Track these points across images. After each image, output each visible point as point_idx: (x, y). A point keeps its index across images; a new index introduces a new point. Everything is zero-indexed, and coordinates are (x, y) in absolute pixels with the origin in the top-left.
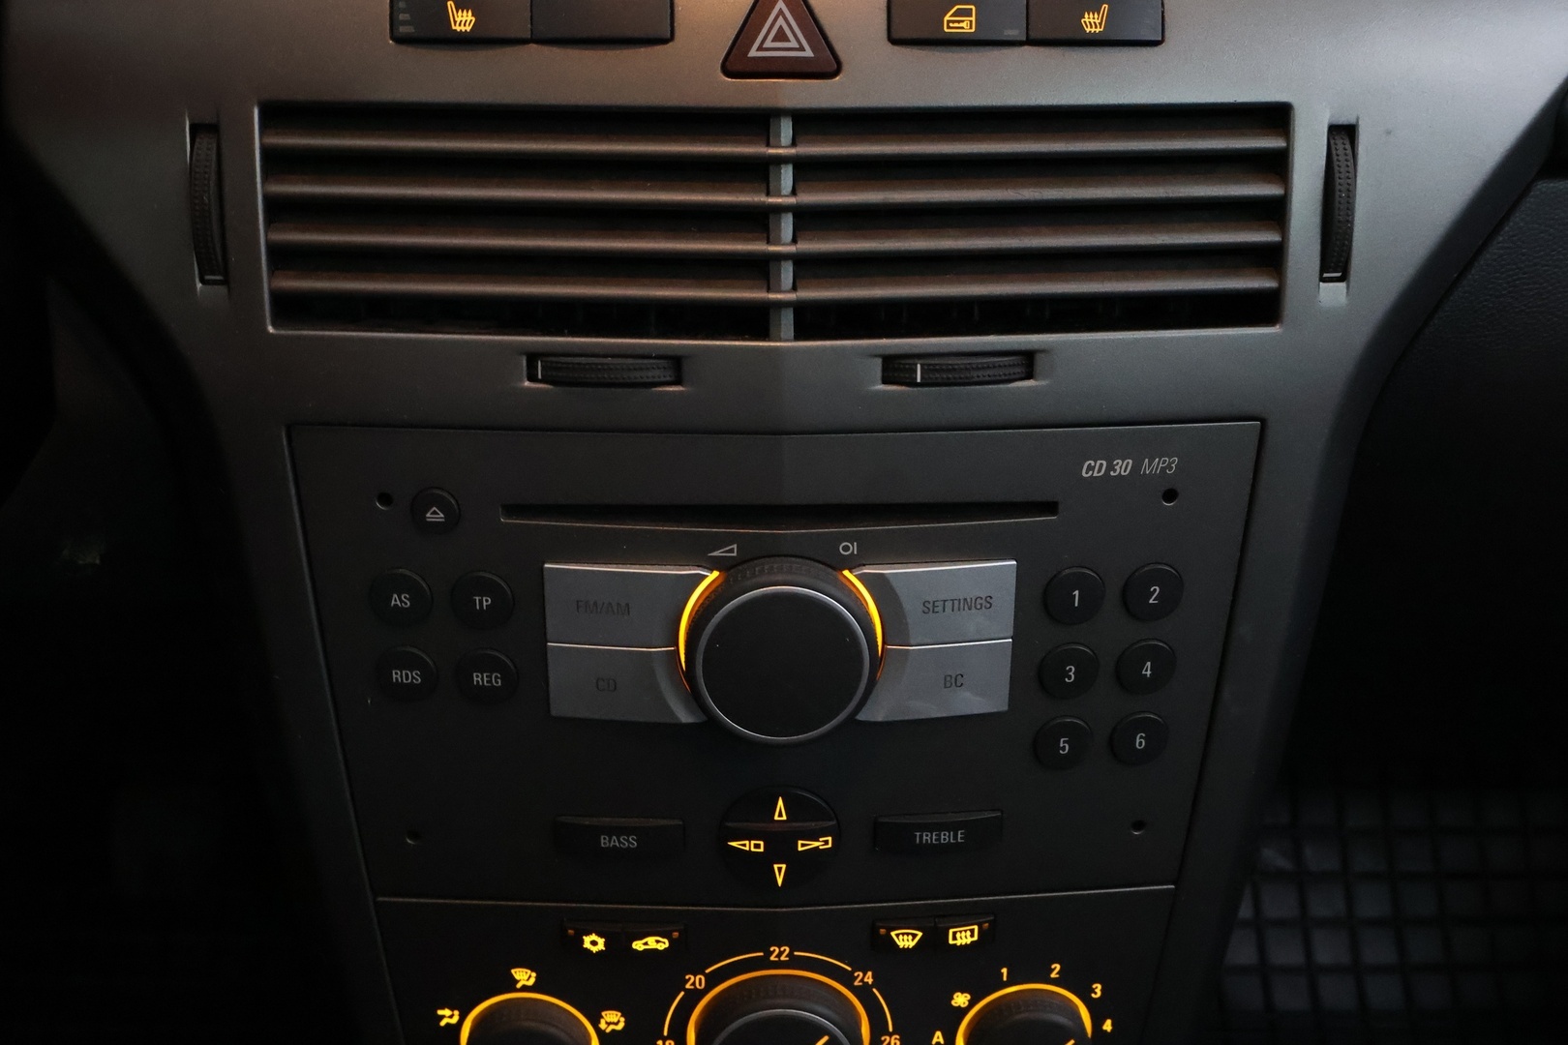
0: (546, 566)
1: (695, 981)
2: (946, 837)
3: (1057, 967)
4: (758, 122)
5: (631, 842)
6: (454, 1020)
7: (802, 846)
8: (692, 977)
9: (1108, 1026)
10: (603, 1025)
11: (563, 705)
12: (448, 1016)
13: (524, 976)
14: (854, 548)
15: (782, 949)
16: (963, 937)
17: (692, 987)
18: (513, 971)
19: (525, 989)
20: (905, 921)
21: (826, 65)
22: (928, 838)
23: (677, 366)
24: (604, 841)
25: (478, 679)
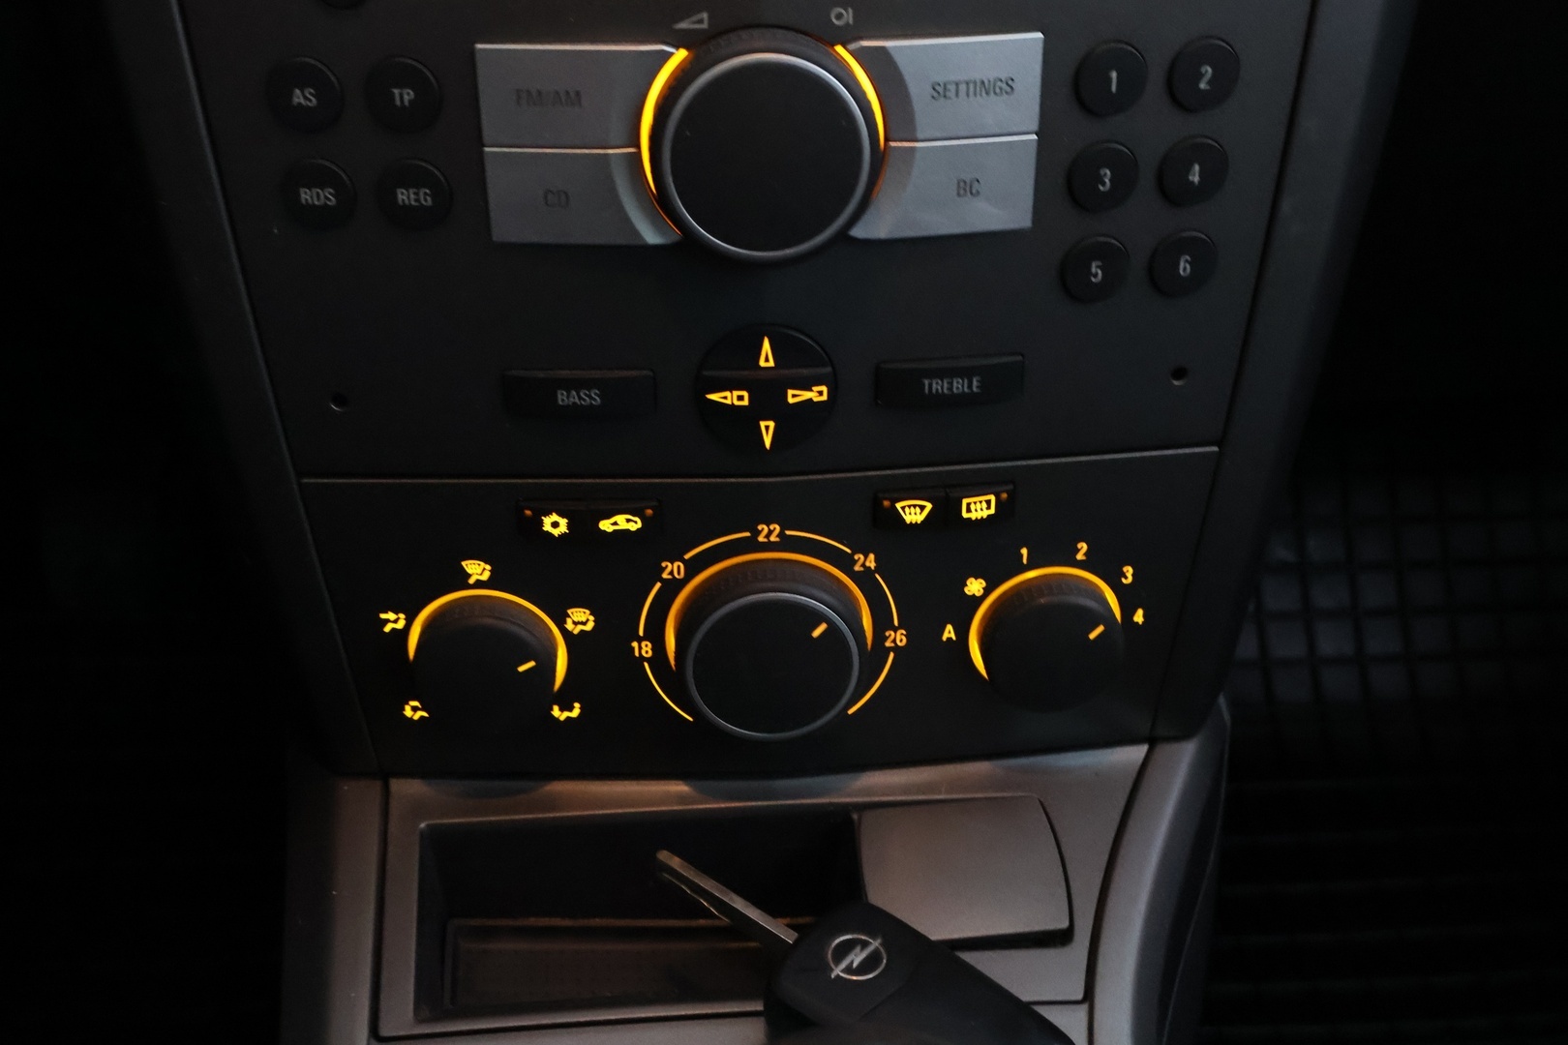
0: (479, 46)
1: (673, 569)
2: (959, 385)
3: (1083, 546)
5: (592, 398)
6: (400, 625)
7: (795, 397)
8: (669, 565)
9: (1139, 617)
10: (569, 626)
11: (506, 228)
12: (393, 620)
13: (477, 570)
14: (848, 16)
15: (772, 527)
16: (978, 508)
17: (670, 577)
18: (464, 564)
19: (479, 584)
20: (912, 491)
22: (938, 386)
24: (562, 397)
25: (404, 196)
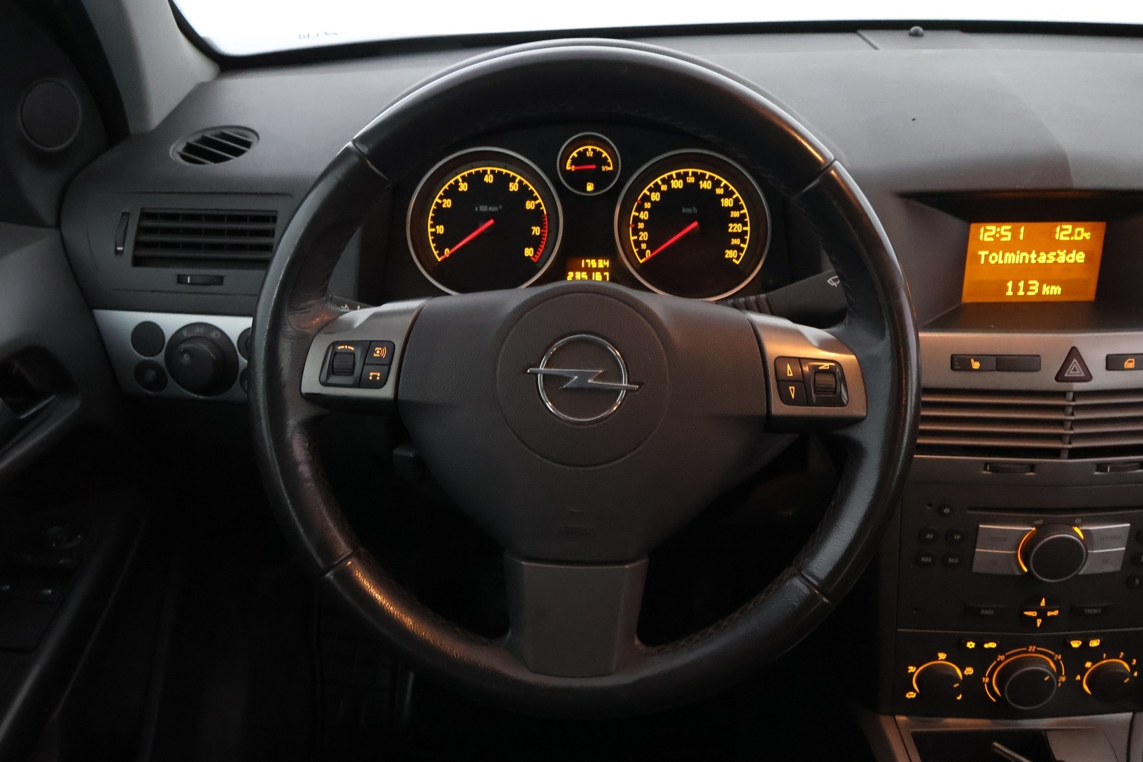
0: (981, 526)
1: (1001, 658)
2: (1095, 611)
3: (1122, 654)
4: (1063, 394)
5: (991, 612)
6: (913, 671)
7: (1049, 614)
8: (1001, 656)
9: (1136, 674)
10: (965, 673)
11: (977, 568)
12: (912, 669)
13: (942, 656)
14: (1080, 520)
15: (1033, 647)
16: (1094, 643)
17: (1000, 660)
18: (939, 654)
19: (942, 660)
20: (1076, 638)
21: (1088, 377)
22: (1089, 611)
23: (1032, 467)
24: (983, 612)
25: (951, 560)
